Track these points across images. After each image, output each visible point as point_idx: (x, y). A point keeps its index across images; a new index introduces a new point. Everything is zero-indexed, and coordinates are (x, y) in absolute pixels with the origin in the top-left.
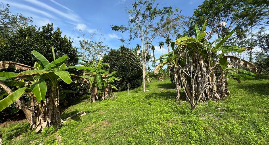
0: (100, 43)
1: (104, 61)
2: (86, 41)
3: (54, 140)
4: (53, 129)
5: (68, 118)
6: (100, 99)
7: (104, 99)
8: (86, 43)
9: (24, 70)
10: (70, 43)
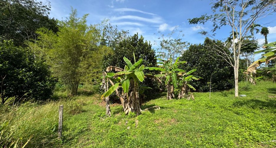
0: (179, 40)
1: (183, 59)
2: (166, 40)
3: (134, 123)
4: (134, 114)
5: (146, 109)
6: (176, 97)
7: (181, 98)
8: (166, 42)
9: (119, 71)
10: (150, 47)
